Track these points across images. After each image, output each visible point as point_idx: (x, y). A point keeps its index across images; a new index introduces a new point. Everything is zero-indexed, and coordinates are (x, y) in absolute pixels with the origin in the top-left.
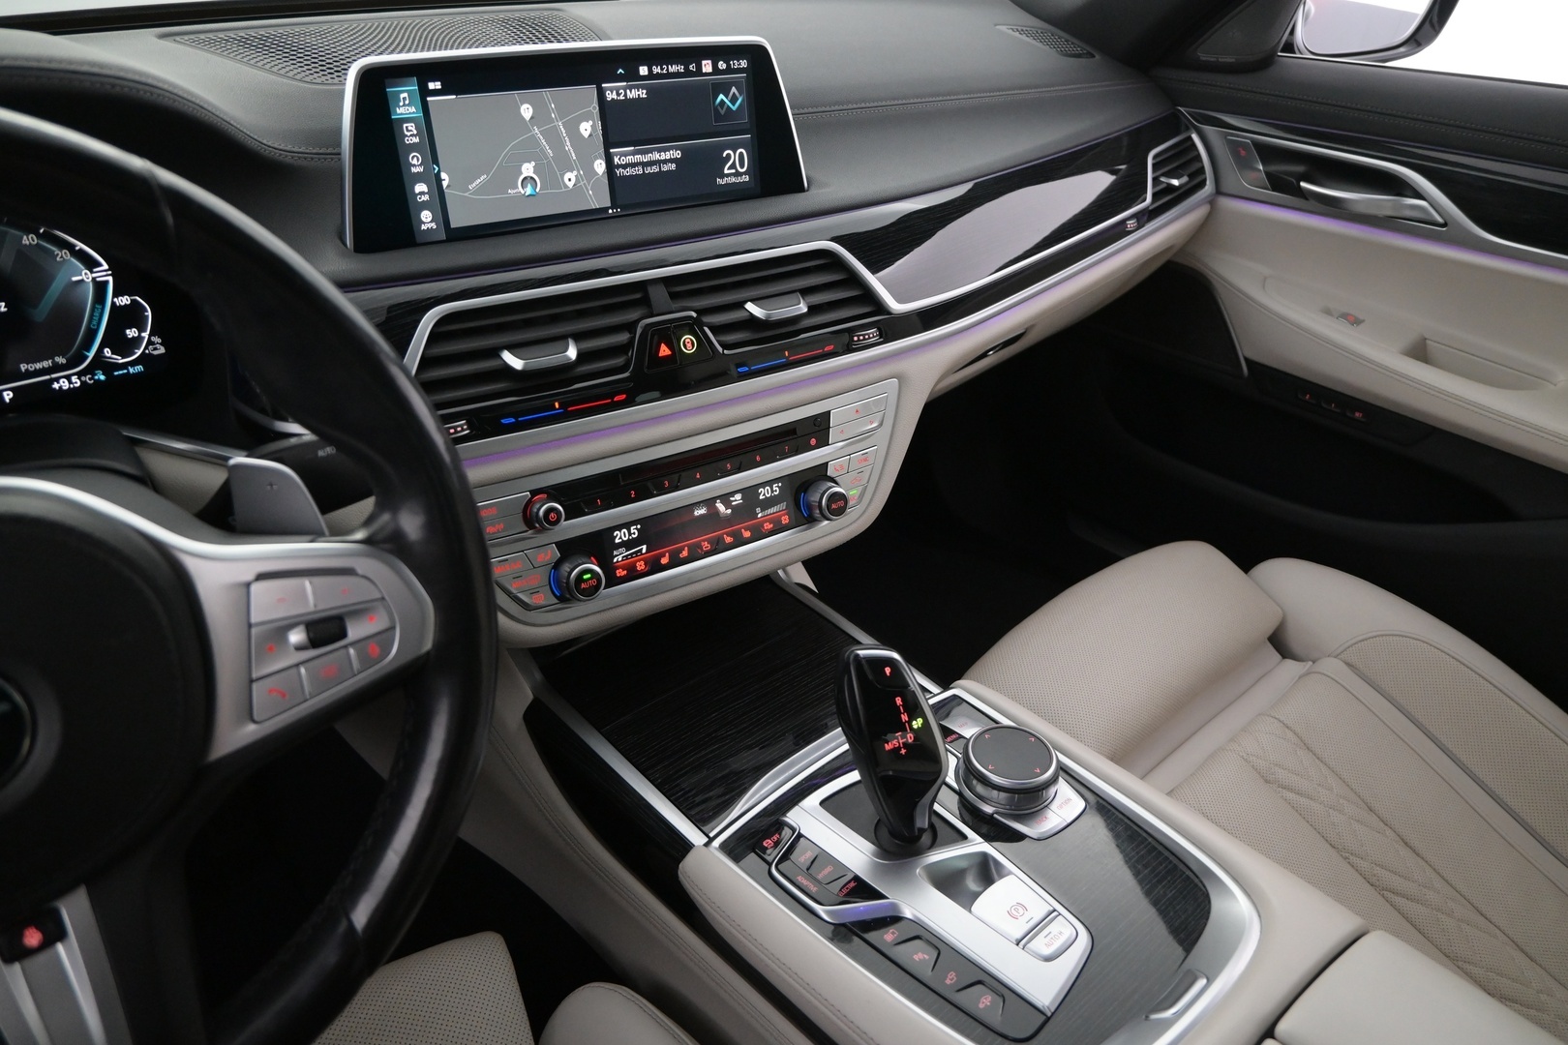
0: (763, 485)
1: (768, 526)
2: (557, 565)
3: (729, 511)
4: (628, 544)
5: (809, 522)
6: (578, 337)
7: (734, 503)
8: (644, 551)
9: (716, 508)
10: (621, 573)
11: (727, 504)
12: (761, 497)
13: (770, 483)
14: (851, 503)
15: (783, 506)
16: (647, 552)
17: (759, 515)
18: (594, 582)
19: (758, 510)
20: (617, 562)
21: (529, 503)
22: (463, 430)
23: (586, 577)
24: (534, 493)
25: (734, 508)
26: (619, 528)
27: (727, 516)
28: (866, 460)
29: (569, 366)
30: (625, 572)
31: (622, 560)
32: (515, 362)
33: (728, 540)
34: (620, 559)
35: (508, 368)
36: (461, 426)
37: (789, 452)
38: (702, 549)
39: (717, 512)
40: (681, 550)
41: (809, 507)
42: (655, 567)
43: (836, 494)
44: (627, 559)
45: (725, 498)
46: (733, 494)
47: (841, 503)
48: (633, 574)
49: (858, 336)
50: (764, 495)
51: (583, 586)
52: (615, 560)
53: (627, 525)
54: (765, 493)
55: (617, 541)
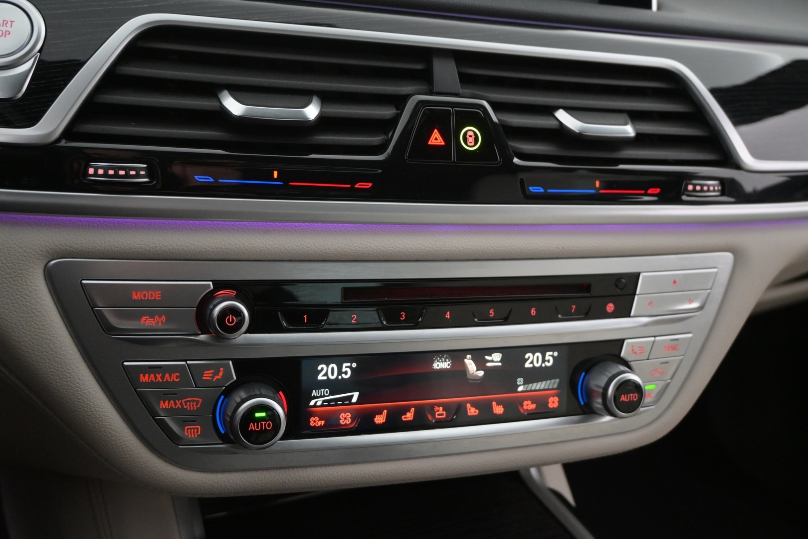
0: (533, 349)
1: (529, 406)
2: (229, 391)
3: (481, 373)
4: (335, 386)
5: (584, 413)
6: (326, 98)
7: (489, 364)
8: (354, 400)
9: (464, 365)
10: (316, 422)
11: (481, 363)
12: (528, 365)
13: (543, 348)
14: (647, 400)
15: (554, 383)
16: (359, 401)
17: (520, 389)
18: (268, 426)
19: (520, 381)
20: (315, 406)
21: (209, 299)
22: (138, 176)
23: (258, 415)
24: (220, 285)
25: (488, 371)
26: (327, 359)
27: (476, 380)
28: (674, 348)
29: (303, 127)
30: (323, 422)
31: (322, 406)
32: (234, 106)
33: (472, 411)
34: (319, 403)
35: (225, 112)
36: (137, 170)
37: (576, 313)
38: (434, 416)
39: (464, 370)
40: (406, 410)
41: (589, 394)
42: (365, 425)
43: (628, 382)
44: (329, 405)
45: (479, 354)
46: (491, 351)
47: (634, 397)
48: (333, 429)
49: (695, 185)
50: (532, 362)
51: (252, 427)
52: (312, 403)
53: (339, 359)
54: (533, 360)
55: (320, 377)
